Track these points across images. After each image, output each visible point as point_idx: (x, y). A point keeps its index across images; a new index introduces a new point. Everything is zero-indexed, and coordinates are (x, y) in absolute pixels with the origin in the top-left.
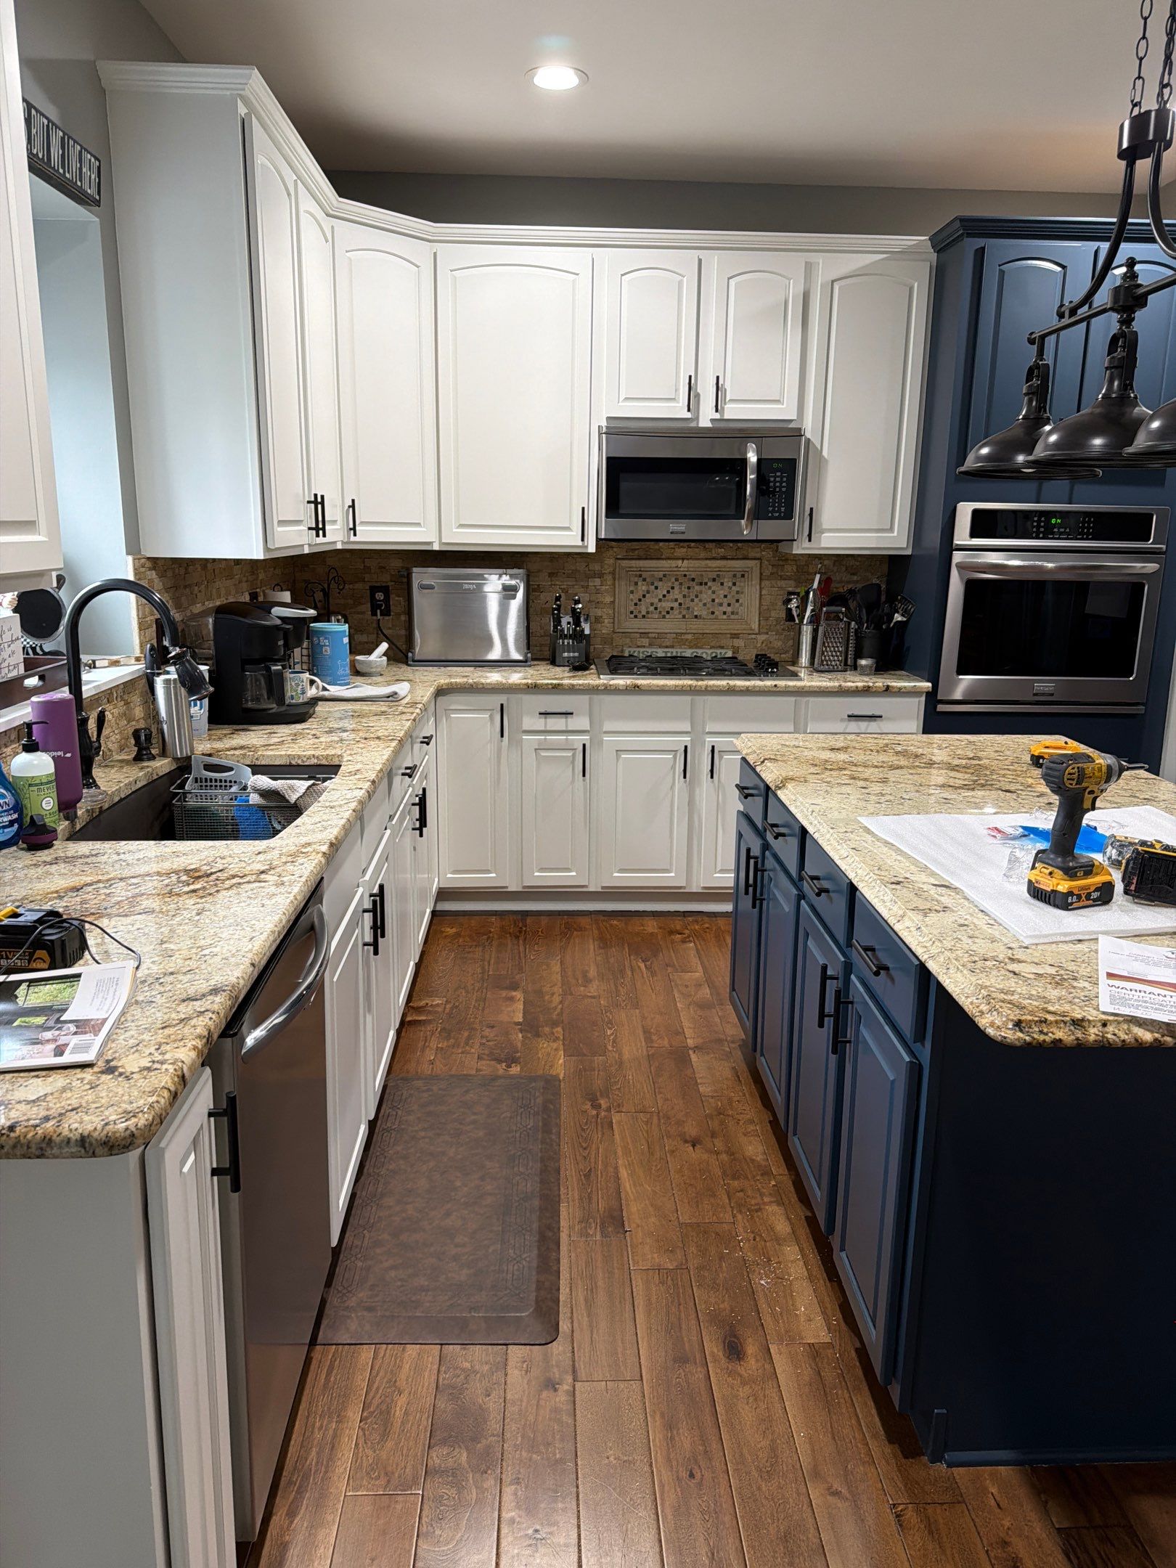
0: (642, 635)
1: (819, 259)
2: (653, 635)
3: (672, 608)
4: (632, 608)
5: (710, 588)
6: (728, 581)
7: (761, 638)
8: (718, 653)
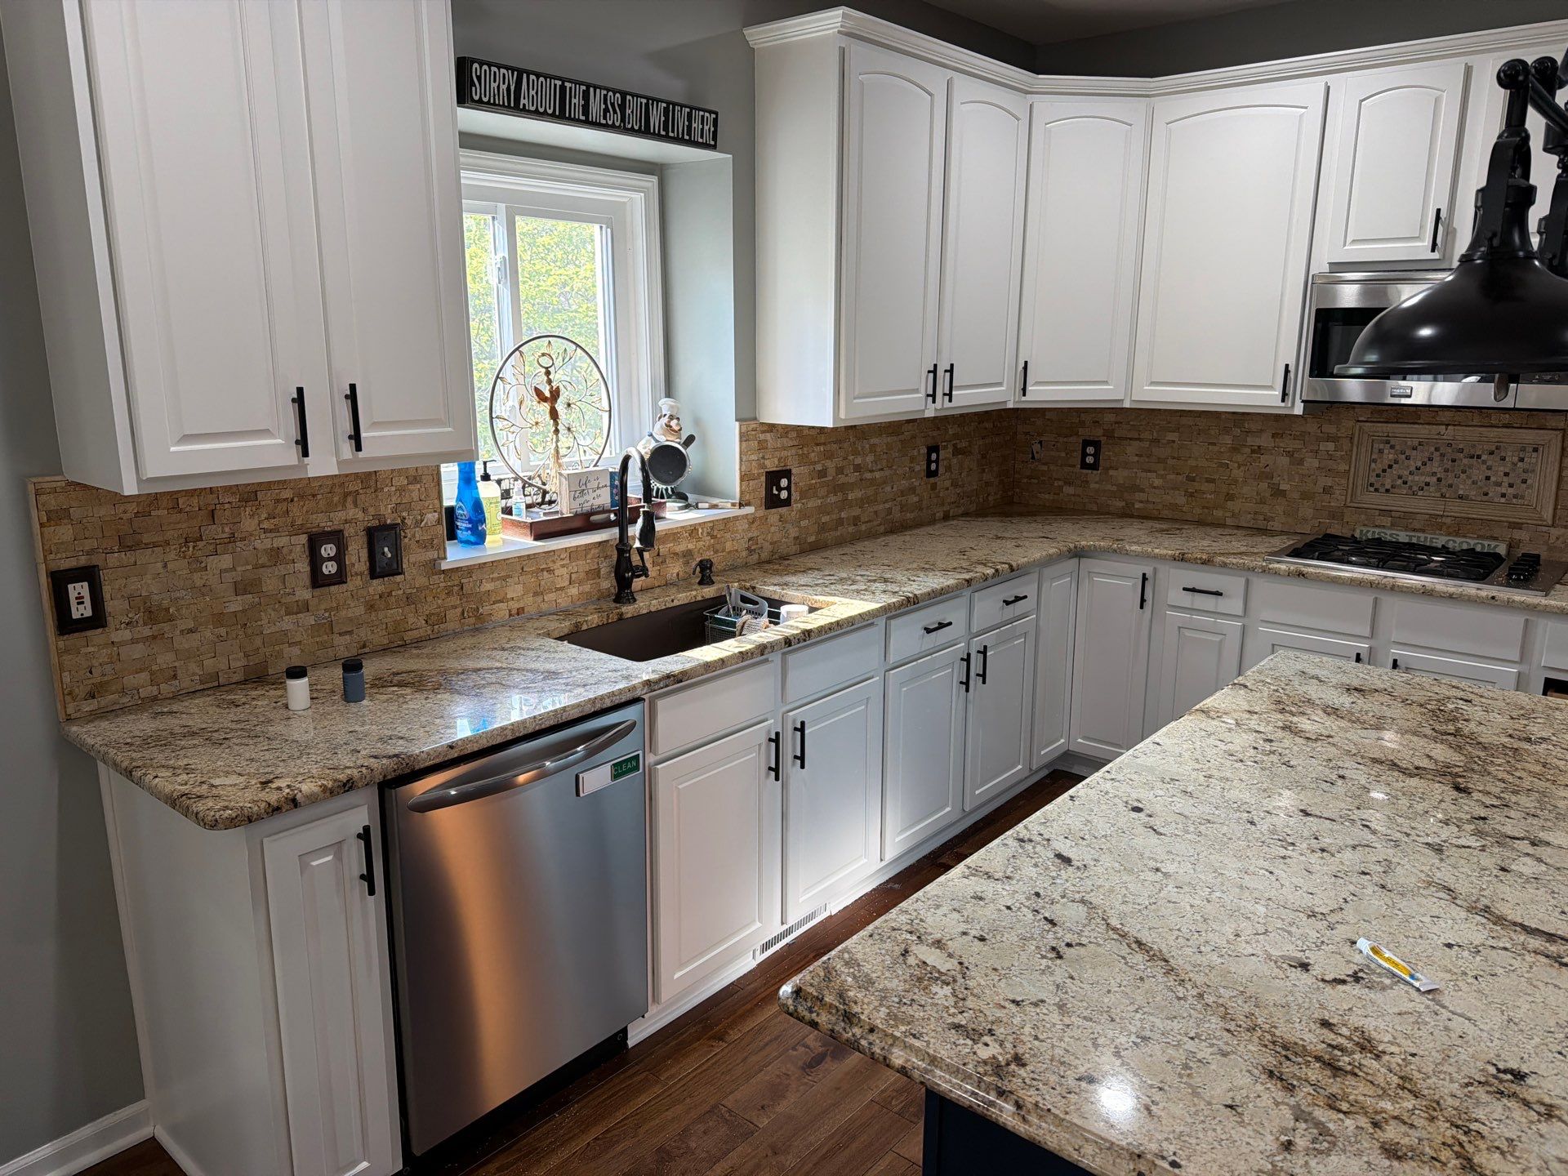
0: (1383, 513)
2: (1398, 514)
3: (1428, 484)
4: (1372, 480)
5: (1484, 462)
6: (1513, 456)
7: (1555, 532)
8: (1483, 545)
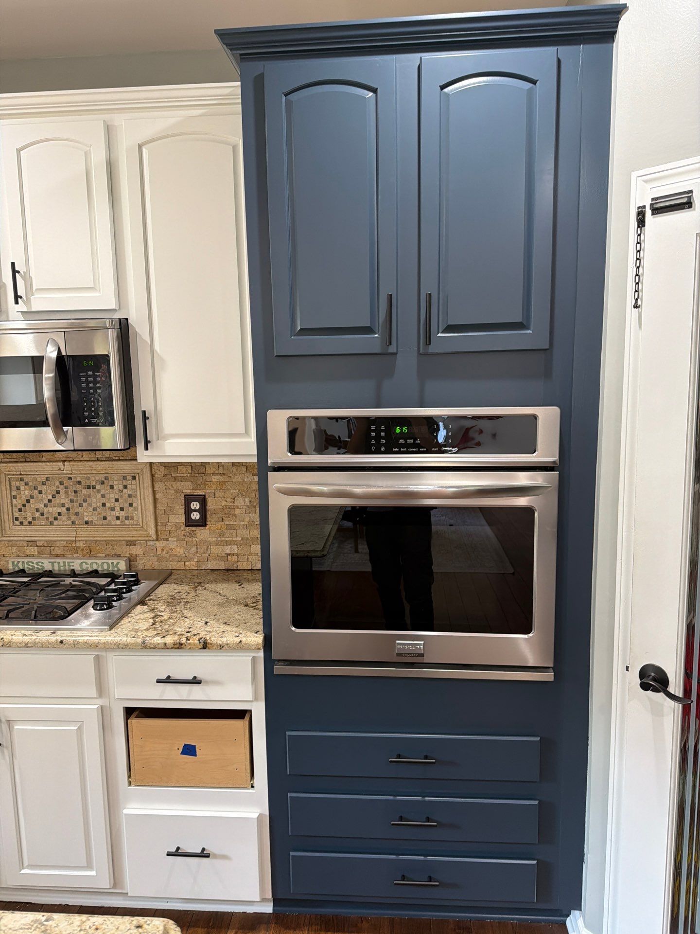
0: (30, 544)
1: (119, 120)
2: (42, 544)
3: (60, 514)
4: (16, 514)
5: (99, 491)
6: (118, 484)
7: (160, 545)
8: (108, 564)
